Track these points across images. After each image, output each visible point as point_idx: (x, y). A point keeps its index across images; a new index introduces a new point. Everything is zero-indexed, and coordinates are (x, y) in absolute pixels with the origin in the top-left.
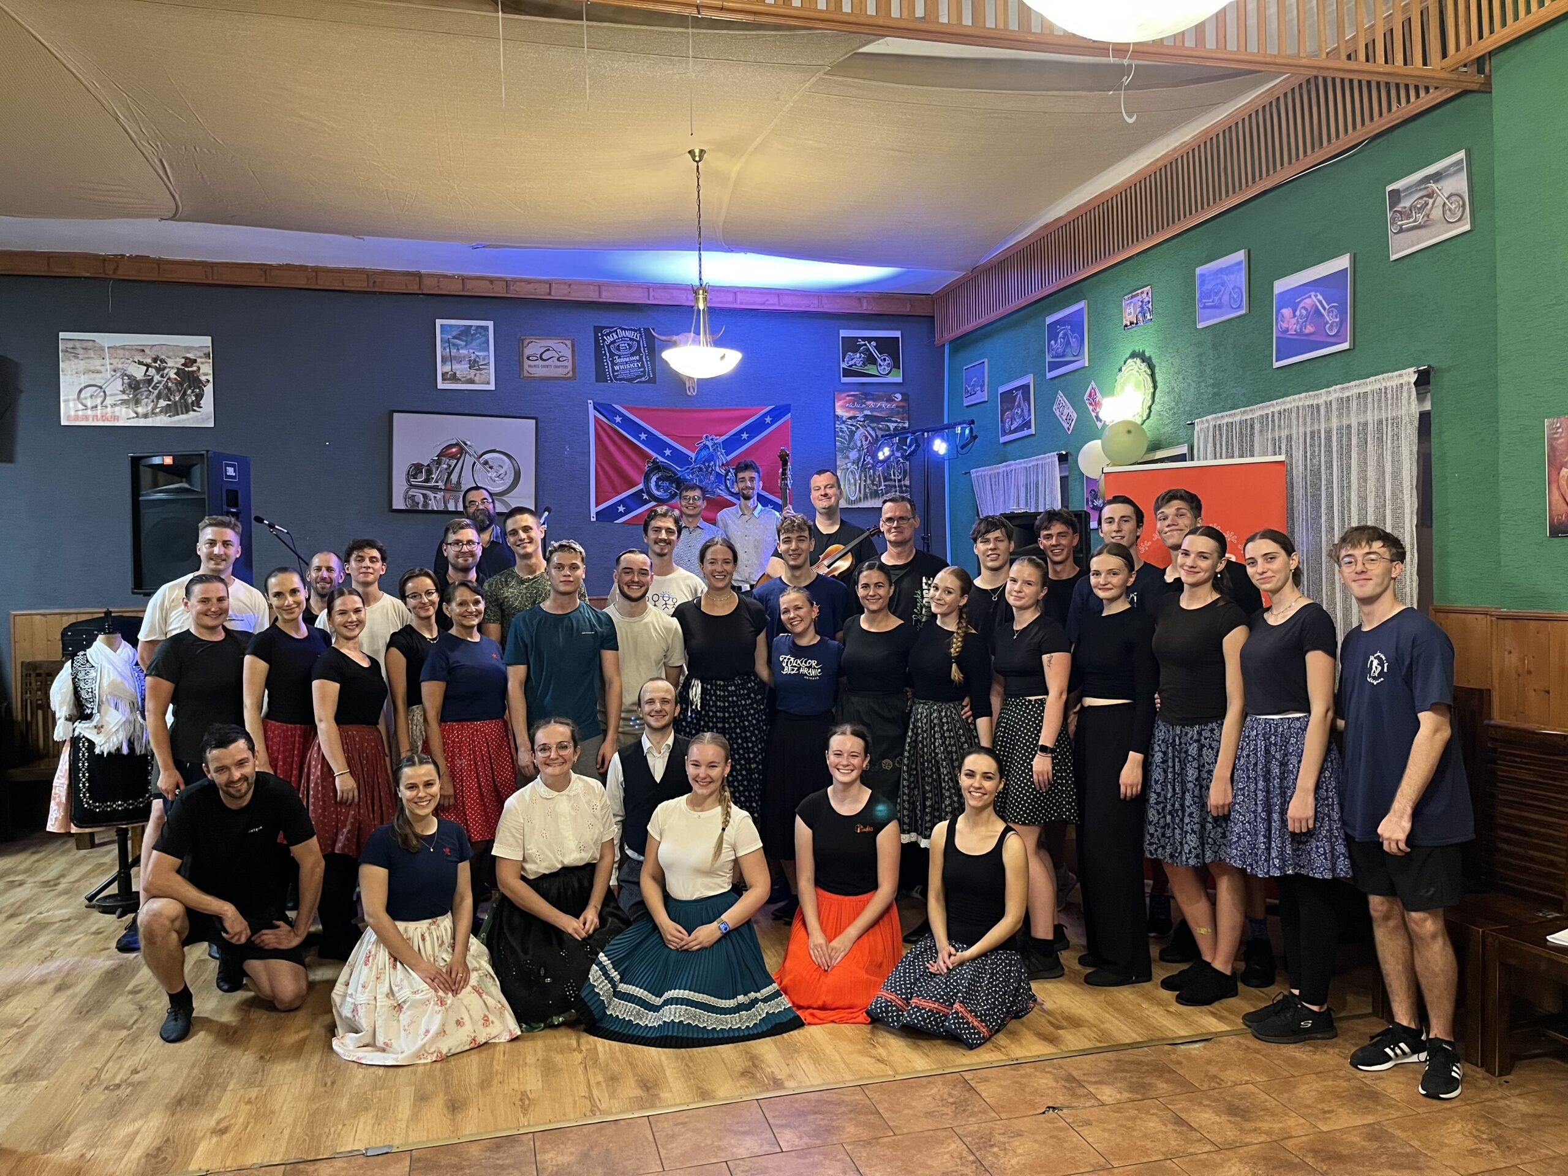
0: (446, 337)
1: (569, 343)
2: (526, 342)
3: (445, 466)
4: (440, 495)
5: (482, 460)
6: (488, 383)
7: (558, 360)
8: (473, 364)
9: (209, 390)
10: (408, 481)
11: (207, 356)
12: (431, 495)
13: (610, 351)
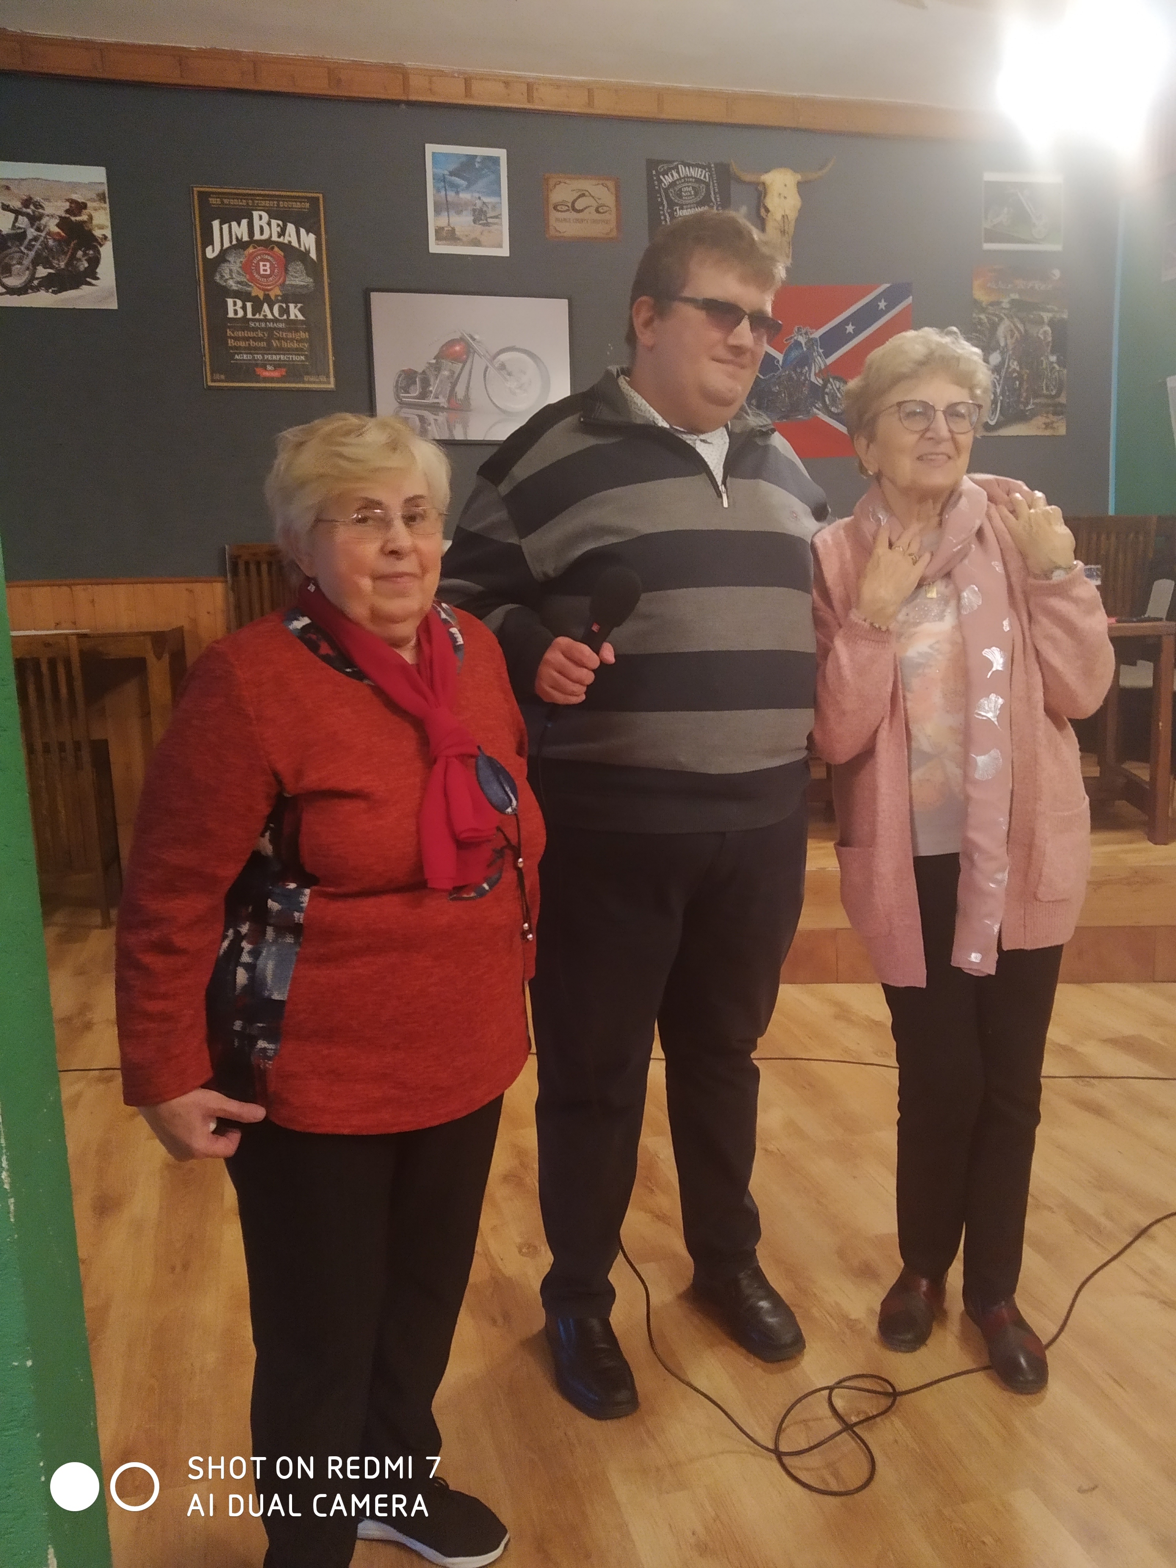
0: (440, 172)
1: (610, 184)
2: (552, 182)
3: (446, 373)
4: (442, 417)
5: (497, 363)
6: (500, 246)
7: (597, 211)
8: (480, 216)
9: (107, 252)
10: (398, 397)
11: (101, 197)
12: (429, 416)
13: (667, 196)
